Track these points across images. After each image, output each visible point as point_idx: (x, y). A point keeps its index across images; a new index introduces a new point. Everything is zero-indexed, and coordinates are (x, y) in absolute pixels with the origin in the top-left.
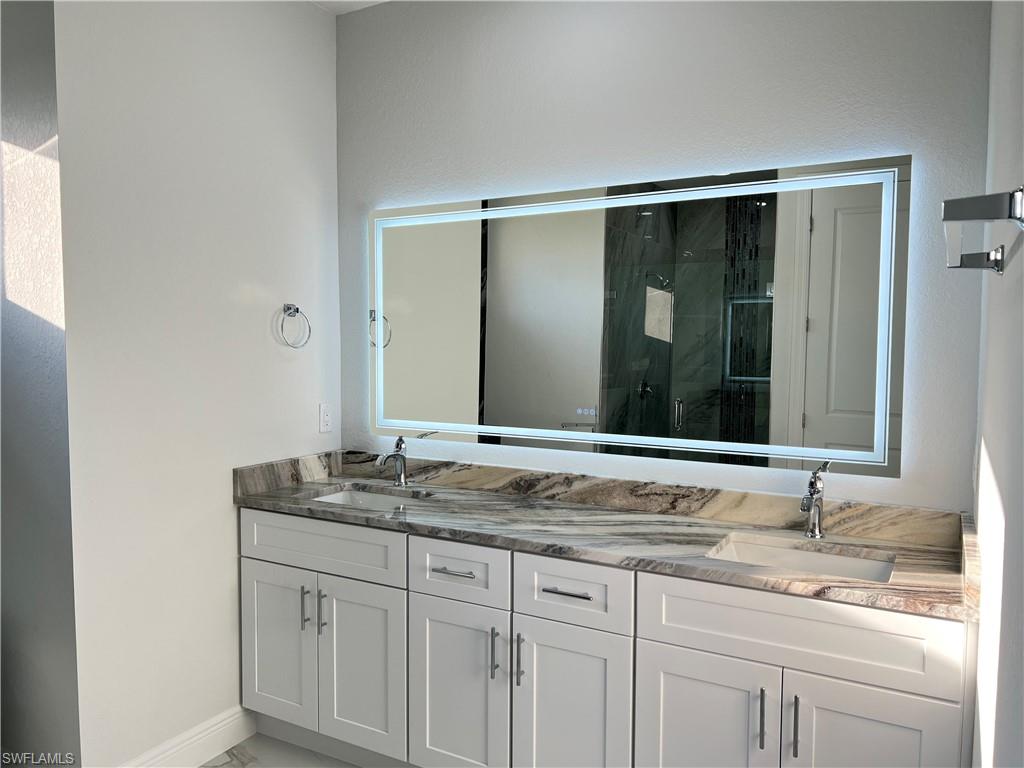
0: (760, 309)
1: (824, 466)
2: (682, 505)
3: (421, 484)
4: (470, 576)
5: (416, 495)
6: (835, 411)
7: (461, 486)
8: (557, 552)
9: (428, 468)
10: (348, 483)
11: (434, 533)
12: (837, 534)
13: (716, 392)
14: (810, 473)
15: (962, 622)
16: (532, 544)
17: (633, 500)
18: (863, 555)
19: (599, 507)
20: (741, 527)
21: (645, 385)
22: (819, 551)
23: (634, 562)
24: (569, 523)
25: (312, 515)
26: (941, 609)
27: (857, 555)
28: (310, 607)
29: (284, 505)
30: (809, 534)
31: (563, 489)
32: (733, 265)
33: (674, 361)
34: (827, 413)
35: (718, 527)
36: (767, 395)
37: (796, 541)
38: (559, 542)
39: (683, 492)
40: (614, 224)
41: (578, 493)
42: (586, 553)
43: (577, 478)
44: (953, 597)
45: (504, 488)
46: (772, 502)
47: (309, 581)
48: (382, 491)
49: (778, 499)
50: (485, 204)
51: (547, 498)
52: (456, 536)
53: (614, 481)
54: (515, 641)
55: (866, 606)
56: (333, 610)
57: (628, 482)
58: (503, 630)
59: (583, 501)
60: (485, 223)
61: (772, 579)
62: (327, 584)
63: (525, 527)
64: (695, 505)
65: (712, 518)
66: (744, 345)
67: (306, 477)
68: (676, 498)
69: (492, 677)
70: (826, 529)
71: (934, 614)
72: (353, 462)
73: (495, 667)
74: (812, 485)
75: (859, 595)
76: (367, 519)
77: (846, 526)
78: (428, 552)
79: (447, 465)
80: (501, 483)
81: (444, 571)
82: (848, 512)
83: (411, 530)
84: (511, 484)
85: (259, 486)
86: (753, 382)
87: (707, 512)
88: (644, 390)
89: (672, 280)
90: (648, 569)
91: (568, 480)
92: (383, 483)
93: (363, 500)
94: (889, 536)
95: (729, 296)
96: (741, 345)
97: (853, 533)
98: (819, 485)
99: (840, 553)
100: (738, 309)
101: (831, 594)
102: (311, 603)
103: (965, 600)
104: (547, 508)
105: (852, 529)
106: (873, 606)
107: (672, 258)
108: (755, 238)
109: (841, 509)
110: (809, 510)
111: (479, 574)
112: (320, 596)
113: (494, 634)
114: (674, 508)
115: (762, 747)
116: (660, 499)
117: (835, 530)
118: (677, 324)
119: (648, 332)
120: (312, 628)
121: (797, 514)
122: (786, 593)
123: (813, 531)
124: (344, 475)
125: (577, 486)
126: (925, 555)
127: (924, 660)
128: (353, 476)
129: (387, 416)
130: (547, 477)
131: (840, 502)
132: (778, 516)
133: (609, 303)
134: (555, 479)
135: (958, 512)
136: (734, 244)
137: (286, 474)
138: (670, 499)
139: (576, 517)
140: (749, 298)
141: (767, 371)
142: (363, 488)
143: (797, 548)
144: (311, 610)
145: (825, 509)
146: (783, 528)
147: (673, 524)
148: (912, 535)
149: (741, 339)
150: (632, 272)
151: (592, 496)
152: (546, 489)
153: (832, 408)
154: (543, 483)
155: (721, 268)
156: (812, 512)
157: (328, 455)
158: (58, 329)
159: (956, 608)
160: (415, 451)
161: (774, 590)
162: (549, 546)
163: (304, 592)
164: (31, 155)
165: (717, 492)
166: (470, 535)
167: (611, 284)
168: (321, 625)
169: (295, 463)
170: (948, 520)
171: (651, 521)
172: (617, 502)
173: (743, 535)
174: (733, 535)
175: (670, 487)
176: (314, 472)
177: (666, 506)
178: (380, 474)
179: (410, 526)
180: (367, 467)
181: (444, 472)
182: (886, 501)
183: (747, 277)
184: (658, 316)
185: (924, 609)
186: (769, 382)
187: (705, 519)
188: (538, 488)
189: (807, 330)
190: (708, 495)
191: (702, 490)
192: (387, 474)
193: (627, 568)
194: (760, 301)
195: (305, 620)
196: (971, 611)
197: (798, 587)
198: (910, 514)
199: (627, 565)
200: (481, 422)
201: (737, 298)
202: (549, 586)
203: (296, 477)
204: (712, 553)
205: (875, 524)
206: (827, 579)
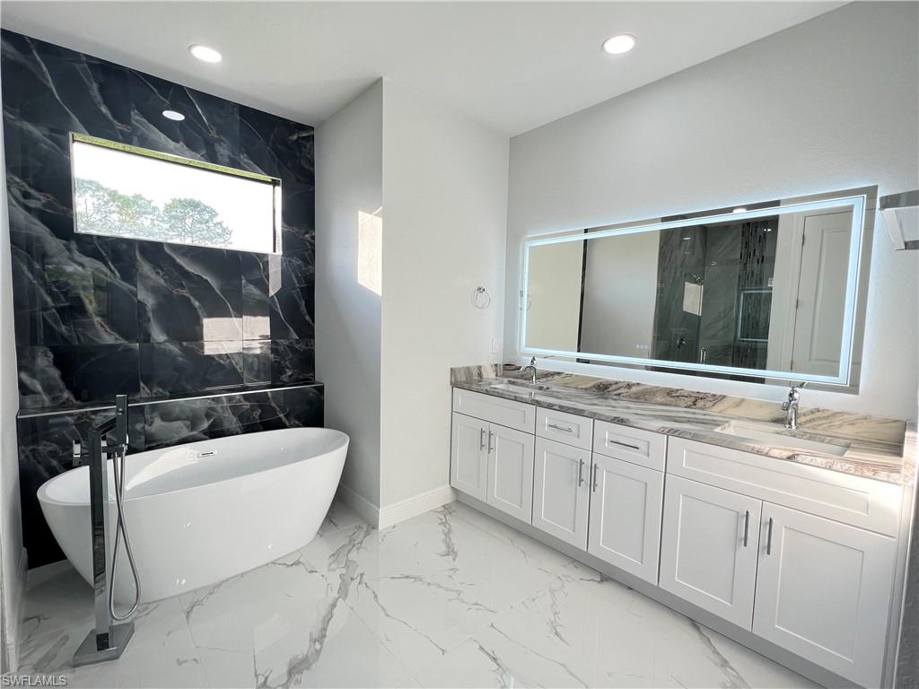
0: (763, 296)
1: (801, 385)
2: (700, 403)
3: (543, 383)
4: (570, 430)
5: (541, 388)
6: (818, 360)
7: (566, 386)
8: (620, 421)
9: (547, 375)
10: (506, 380)
11: (550, 406)
12: (808, 428)
13: (729, 347)
14: (790, 389)
15: (900, 485)
16: (606, 416)
17: (669, 399)
18: (826, 441)
19: (646, 401)
20: (739, 418)
21: (682, 340)
22: (794, 436)
23: (667, 430)
24: (629, 408)
25: (487, 393)
26: (883, 475)
27: (823, 441)
28: (485, 441)
29: (474, 387)
30: (788, 426)
31: (626, 390)
32: (745, 268)
33: (702, 326)
34: (810, 360)
35: (724, 417)
36: (765, 350)
37: (777, 429)
38: (622, 416)
39: (701, 396)
40: (665, 244)
41: (635, 393)
42: (637, 423)
43: (634, 384)
44: (895, 469)
45: (591, 388)
46: (761, 405)
47: (485, 426)
48: (523, 385)
49: (767, 403)
50: (586, 231)
51: (616, 395)
52: (562, 409)
53: (657, 387)
54: (593, 468)
55: (825, 468)
56: (496, 441)
57: (666, 389)
58: (587, 462)
59: (637, 398)
60: (585, 241)
61: (757, 446)
62: (493, 428)
63: (602, 408)
64: (709, 404)
65: (720, 412)
66: (751, 318)
67: (484, 376)
68: (696, 399)
69: (580, 485)
70: (800, 424)
71: (877, 477)
72: (509, 369)
73: (581, 480)
74: (791, 395)
75: (819, 461)
76: (515, 397)
77: (816, 423)
78: (546, 416)
79: (559, 374)
80: (589, 386)
81: (555, 427)
82: (818, 414)
83: (538, 404)
84: (594, 386)
85: (462, 378)
86: (756, 342)
87: (716, 409)
88: (681, 343)
89: (703, 278)
90: (676, 434)
91: (629, 386)
92: (523, 381)
93: (512, 388)
94: (848, 431)
95: (741, 288)
96: (749, 318)
97: (821, 428)
98: (796, 395)
99: (809, 439)
100: (747, 297)
101: (799, 459)
102: (485, 438)
103: (903, 470)
104: (615, 400)
105: (820, 425)
106: (830, 469)
107: (703, 263)
108: (762, 252)
109: (812, 412)
110: (787, 410)
111: (574, 429)
112: (490, 435)
113: (581, 463)
114: (695, 405)
115: (745, 545)
116: (686, 399)
117: (807, 425)
118: (705, 305)
119: (685, 310)
120: (485, 450)
121: (779, 414)
122: (767, 455)
123: (790, 424)
124: (504, 376)
125: (634, 389)
126: (875, 445)
127: (867, 507)
128: (508, 377)
129: (526, 346)
130: (616, 383)
131: (811, 407)
132: (766, 413)
133: (660, 291)
134: (621, 385)
135: (905, 420)
136: (747, 255)
137: (475, 373)
138: (693, 399)
139: (631, 405)
140: (756, 290)
141: (766, 336)
142: (513, 383)
143: (777, 433)
144: (485, 442)
145: (799, 411)
146: (769, 421)
147: (694, 413)
148: (866, 432)
149: (749, 314)
150: (675, 273)
151: (644, 395)
152: (615, 390)
153: (814, 357)
154: (614, 387)
155: (737, 270)
156: (790, 411)
157: (496, 365)
158: (378, 296)
159: (897, 475)
160: (541, 366)
161: (759, 452)
162: (616, 418)
163: (482, 432)
164: (370, 216)
165: (724, 397)
166: (570, 408)
167: (661, 280)
168: (490, 449)
169: (480, 368)
170: (895, 424)
171: (680, 411)
172: (659, 399)
173: (741, 423)
174: (733, 422)
175: (693, 392)
176: (489, 374)
177: (690, 403)
178: (522, 377)
179: (537, 401)
180: (516, 373)
181: (556, 377)
182: (847, 410)
183: (755, 276)
184: (692, 299)
185: (871, 474)
186: (767, 342)
187: (714, 412)
188: (610, 389)
189: (797, 307)
190: (717, 399)
191: (714, 395)
192: (525, 377)
193: (662, 433)
194: (763, 292)
195: (482, 446)
196: (907, 479)
197: (775, 452)
198: (866, 419)
199: (661, 431)
200: (579, 351)
201: (747, 290)
202: (614, 440)
203: (480, 375)
204: (718, 430)
205: (838, 423)
206: (797, 450)
